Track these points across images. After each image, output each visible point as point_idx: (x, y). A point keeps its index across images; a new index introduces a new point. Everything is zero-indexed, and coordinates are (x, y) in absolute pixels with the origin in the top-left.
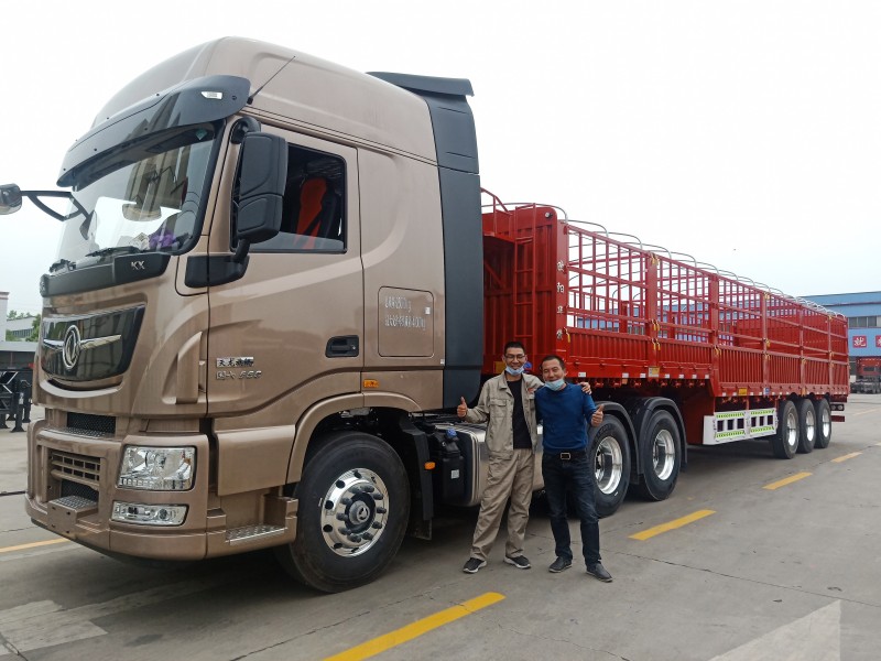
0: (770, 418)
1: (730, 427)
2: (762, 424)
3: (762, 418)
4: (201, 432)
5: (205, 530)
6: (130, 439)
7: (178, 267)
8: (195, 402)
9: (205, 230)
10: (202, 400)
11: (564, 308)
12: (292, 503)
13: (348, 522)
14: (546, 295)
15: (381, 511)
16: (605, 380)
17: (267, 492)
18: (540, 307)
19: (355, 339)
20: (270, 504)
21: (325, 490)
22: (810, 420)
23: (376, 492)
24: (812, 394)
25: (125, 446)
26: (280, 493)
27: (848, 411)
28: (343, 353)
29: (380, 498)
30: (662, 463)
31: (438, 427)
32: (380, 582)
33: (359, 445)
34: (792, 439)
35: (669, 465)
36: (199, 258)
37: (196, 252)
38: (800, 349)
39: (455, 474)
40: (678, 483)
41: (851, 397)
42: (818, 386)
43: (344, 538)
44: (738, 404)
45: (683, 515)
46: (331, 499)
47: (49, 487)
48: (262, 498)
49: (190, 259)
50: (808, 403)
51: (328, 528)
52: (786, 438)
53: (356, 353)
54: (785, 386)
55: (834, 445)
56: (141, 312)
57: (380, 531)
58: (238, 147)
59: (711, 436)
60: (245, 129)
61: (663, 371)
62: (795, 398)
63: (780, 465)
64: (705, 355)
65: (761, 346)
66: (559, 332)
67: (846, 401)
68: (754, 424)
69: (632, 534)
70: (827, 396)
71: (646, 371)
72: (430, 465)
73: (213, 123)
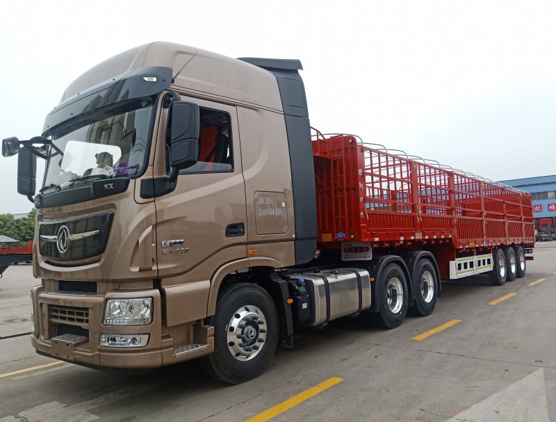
0: (489, 260)
1: (465, 267)
2: (484, 264)
3: (484, 261)
4: (155, 288)
5: (161, 349)
6: (109, 295)
7: (135, 186)
8: (150, 269)
9: (150, 162)
10: (154, 268)
11: (364, 198)
12: (211, 329)
13: (244, 340)
14: (352, 191)
15: (262, 331)
16: (390, 242)
17: (195, 323)
18: (349, 198)
19: (242, 224)
20: (196, 331)
21: (228, 320)
22: (512, 260)
23: (259, 319)
24: (513, 243)
25: (107, 300)
26: (202, 323)
27: (535, 253)
28: (236, 234)
29: (261, 323)
30: (426, 292)
31: (292, 277)
32: (263, 376)
33: (247, 291)
34: (503, 272)
35: (431, 293)
36: (148, 180)
37: (146, 176)
38: (504, 216)
39: (305, 306)
40: (437, 305)
41: (537, 244)
42: (516, 239)
43: (241, 349)
44: (469, 253)
45: (442, 323)
46: (232, 326)
47: (49, 330)
48: (192, 328)
49: (142, 180)
50: (511, 249)
51: (232, 344)
52: (499, 272)
53: (243, 233)
54: (497, 239)
55: (529, 275)
56: (112, 215)
57: (263, 344)
58: (167, 111)
59: (454, 274)
60: (171, 99)
61: (424, 235)
62: (503, 247)
63: (496, 289)
64: (448, 224)
65: (481, 215)
66: (362, 213)
67: (533, 247)
68: (479, 265)
69: (413, 337)
70: (522, 245)
71: (414, 235)
72: (291, 301)
73: (151, 96)
